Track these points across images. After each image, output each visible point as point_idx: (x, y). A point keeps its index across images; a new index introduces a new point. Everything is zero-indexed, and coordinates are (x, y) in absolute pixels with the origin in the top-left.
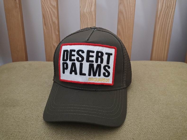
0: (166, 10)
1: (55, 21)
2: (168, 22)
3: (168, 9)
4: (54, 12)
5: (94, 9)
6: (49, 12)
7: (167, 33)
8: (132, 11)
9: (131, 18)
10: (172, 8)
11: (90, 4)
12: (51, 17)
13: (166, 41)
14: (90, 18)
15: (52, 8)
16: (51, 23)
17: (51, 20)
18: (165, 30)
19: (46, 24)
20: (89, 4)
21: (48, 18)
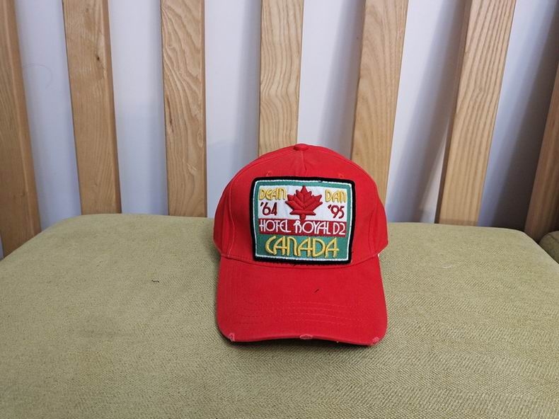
0: (477, 97)
1: (196, 115)
2: (482, 126)
3: (482, 93)
4: (195, 92)
5: (296, 88)
6: (181, 91)
7: (479, 153)
8: (391, 96)
9: (387, 113)
10: (491, 91)
11: (286, 76)
12: (188, 104)
13: (476, 173)
14: (283, 110)
15: (190, 82)
16: (186, 118)
17: (185, 112)
18: (474, 147)
19: (173, 122)
20: (284, 75)
21: (178, 106)
